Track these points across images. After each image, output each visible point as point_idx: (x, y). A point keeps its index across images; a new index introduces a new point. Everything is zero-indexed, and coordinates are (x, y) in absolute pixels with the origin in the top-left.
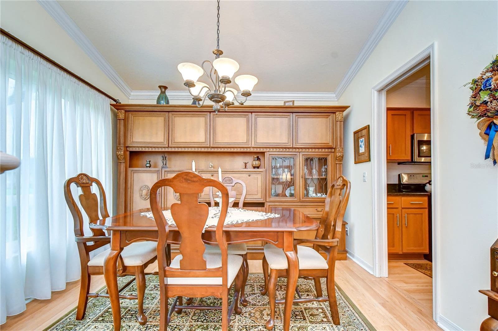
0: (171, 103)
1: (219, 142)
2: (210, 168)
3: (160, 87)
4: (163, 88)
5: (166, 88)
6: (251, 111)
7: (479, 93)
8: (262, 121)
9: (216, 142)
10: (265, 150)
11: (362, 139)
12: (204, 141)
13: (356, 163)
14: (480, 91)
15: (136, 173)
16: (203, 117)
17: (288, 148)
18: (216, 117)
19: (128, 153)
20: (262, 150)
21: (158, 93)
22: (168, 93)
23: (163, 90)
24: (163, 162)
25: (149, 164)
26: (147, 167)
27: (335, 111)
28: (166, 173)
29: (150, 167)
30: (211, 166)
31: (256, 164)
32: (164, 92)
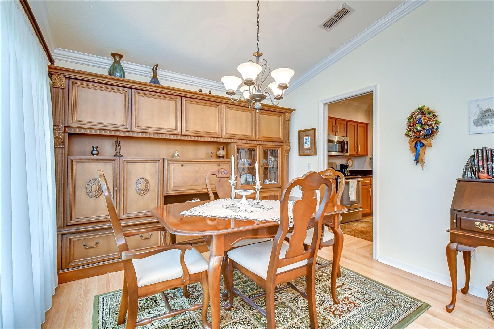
0: (128, 77)
1: (191, 130)
2: (175, 157)
3: (113, 55)
4: (117, 57)
5: (121, 57)
6: (222, 102)
7: (415, 125)
8: (231, 113)
9: (188, 130)
10: (230, 141)
11: (307, 138)
12: (174, 127)
13: (300, 155)
14: (416, 124)
15: (79, 162)
16: (174, 101)
17: (251, 140)
18: (188, 103)
19: (67, 135)
20: (227, 141)
21: (110, 61)
22: (124, 63)
23: (117, 59)
24: (116, 149)
25: (97, 150)
26: (93, 155)
27: (284, 112)
28: (125, 162)
29: (97, 154)
30: (176, 155)
31: (223, 154)
32: (119, 62)
